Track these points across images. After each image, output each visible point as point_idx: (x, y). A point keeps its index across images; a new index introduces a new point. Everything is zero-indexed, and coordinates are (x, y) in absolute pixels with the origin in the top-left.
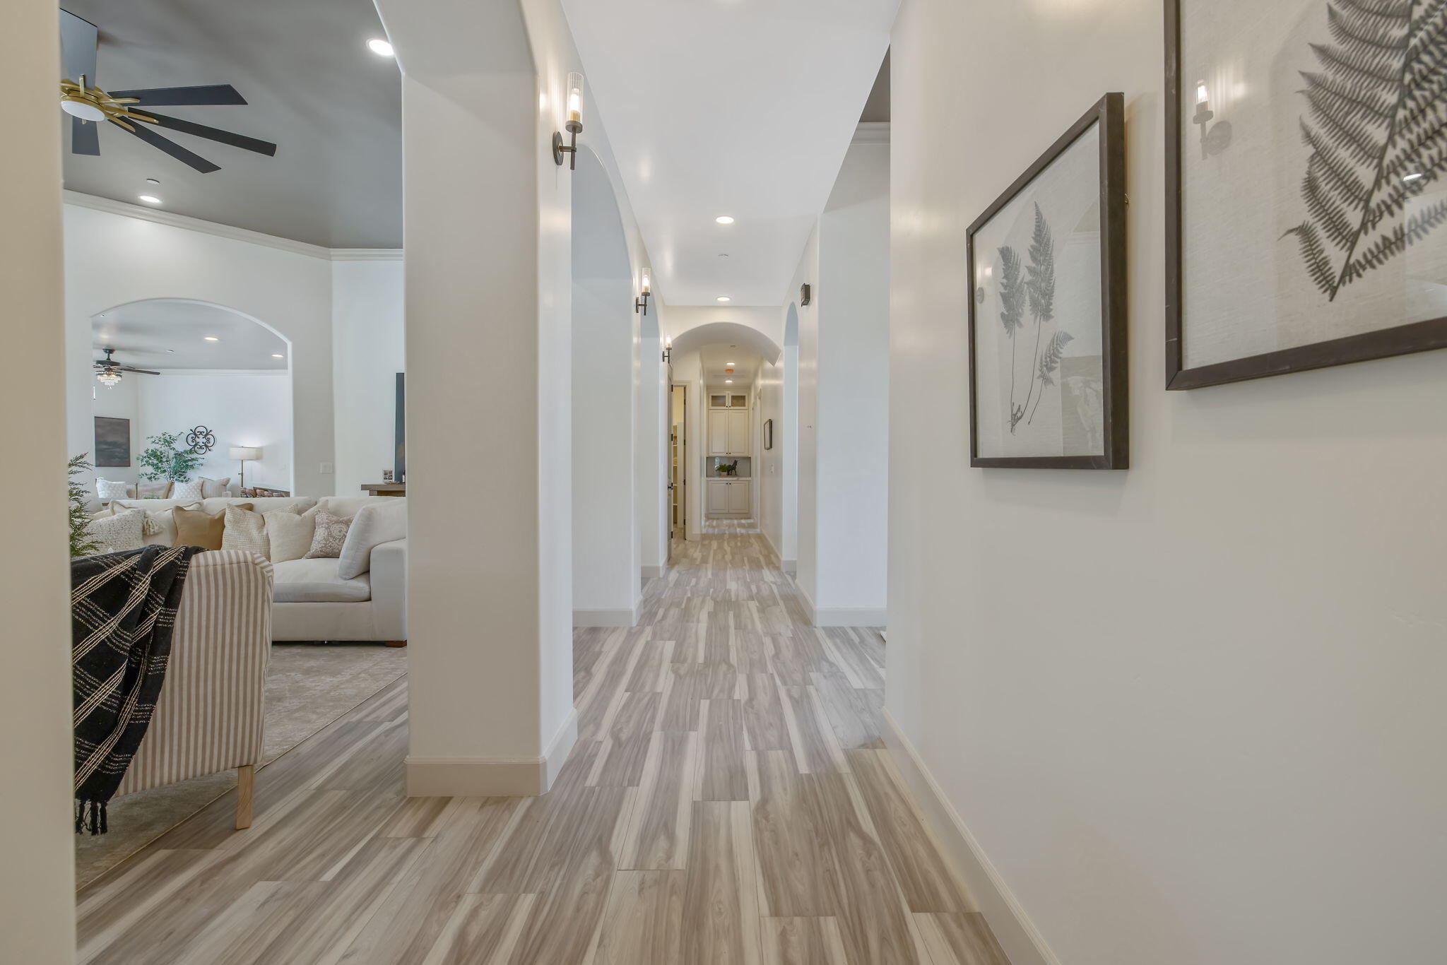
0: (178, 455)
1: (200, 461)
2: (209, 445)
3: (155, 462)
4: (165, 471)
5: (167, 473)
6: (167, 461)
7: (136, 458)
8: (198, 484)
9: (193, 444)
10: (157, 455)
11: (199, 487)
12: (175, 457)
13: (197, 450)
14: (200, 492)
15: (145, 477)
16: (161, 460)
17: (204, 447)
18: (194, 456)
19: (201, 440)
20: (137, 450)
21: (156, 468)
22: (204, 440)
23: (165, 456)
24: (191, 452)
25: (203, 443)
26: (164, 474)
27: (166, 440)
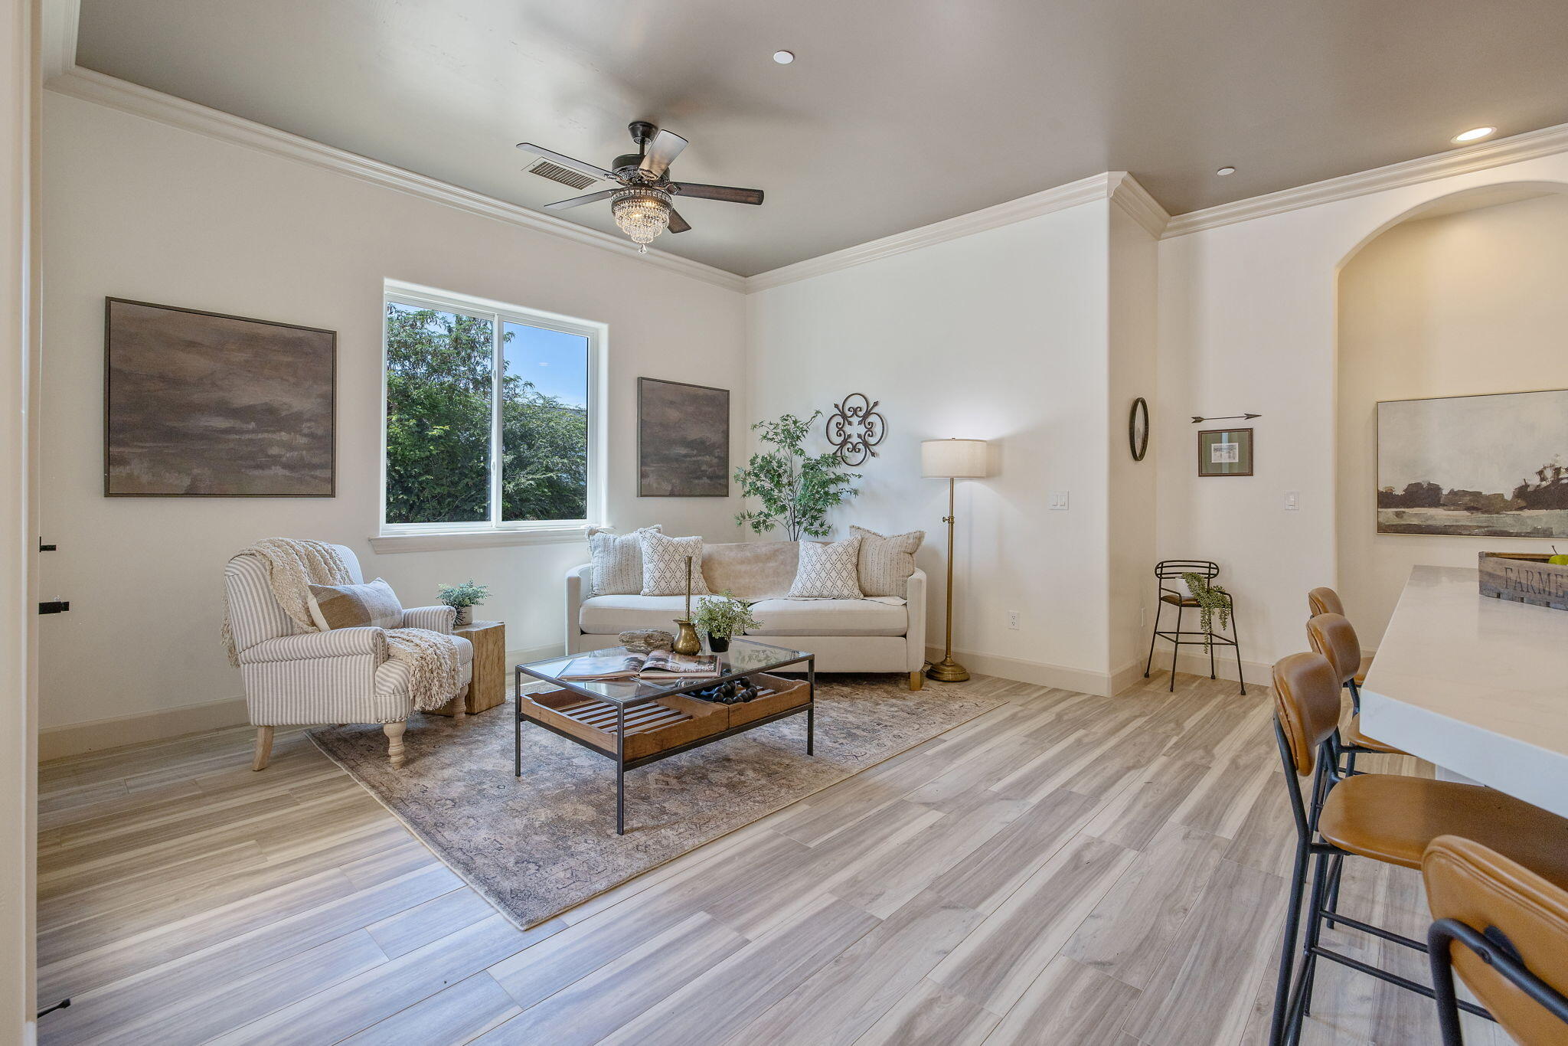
0: (811, 467)
1: (855, 483)
2: (872, 440)
3: (768, 485)
4: (783, 508)
5: (788, 513)
6: (790, 484)
7: (737, 478)
8: (850, 550)
9: (839, 440)
10: (771, 470)
11: (854, 560)
12: (805, 474)
13: (847, 454)
14: (854, 574)
15: (748, 524)
16: (778, 482)
17: (861, 446)
18: (841, 470)
19: (855, 429)
20: (739, 462)
21: (769, 500)
22: (862, 430)
23: (785, 472)
24: (834, 460)
25: (859, 436)
26: (783, 516)
27: (788, 431)
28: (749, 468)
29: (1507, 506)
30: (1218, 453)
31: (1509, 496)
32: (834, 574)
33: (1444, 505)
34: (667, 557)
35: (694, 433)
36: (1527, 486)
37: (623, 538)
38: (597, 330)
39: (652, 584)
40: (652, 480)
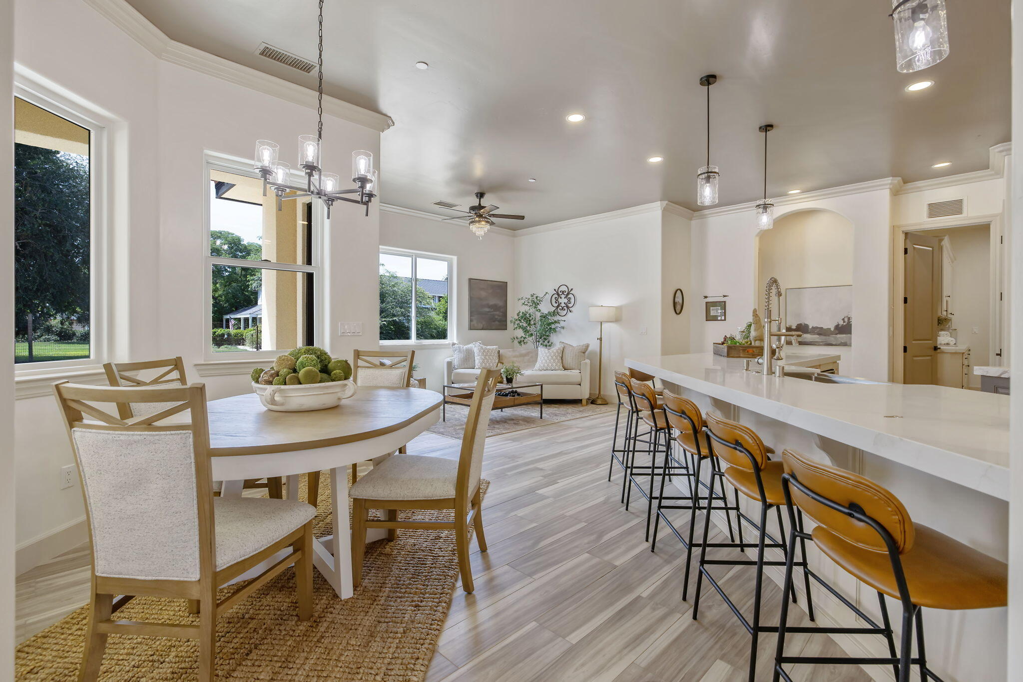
0: (544, 317)
1: (562, 324)
2: (570, 305)
3: (525, 325)
4: (532, 335)
5: (534, 337)
6: (535, 324)
7: (511, 321)
8: (559, 351)
9: (556, 305)
10: (526, 318)
11: (561, 355)
12: (541, 320)
13: (560, 311)
14: (560, 361)
15: (516, 341)
16: (529, 323)
17: (565, 308)
18: (557, 318)
19: (563, 300)
20: (512, 313)
21: (525, 331)
22: (566, 301)
23: (532, 319)
24: (554, 314)
25: (565, 303)
26: (531, 338)
27: (534, 301)
28: (517, 317)
29: (832, 333)
30: (713, 311)
31: (832, 329)
32: (552, 361)
33: (809, 333)
34: (485, 354)
35: (493, 301)
36: (838, 325)
37: (466, 346)
38: (452, 258)
39: (479, 364)
40: (475, 322)
